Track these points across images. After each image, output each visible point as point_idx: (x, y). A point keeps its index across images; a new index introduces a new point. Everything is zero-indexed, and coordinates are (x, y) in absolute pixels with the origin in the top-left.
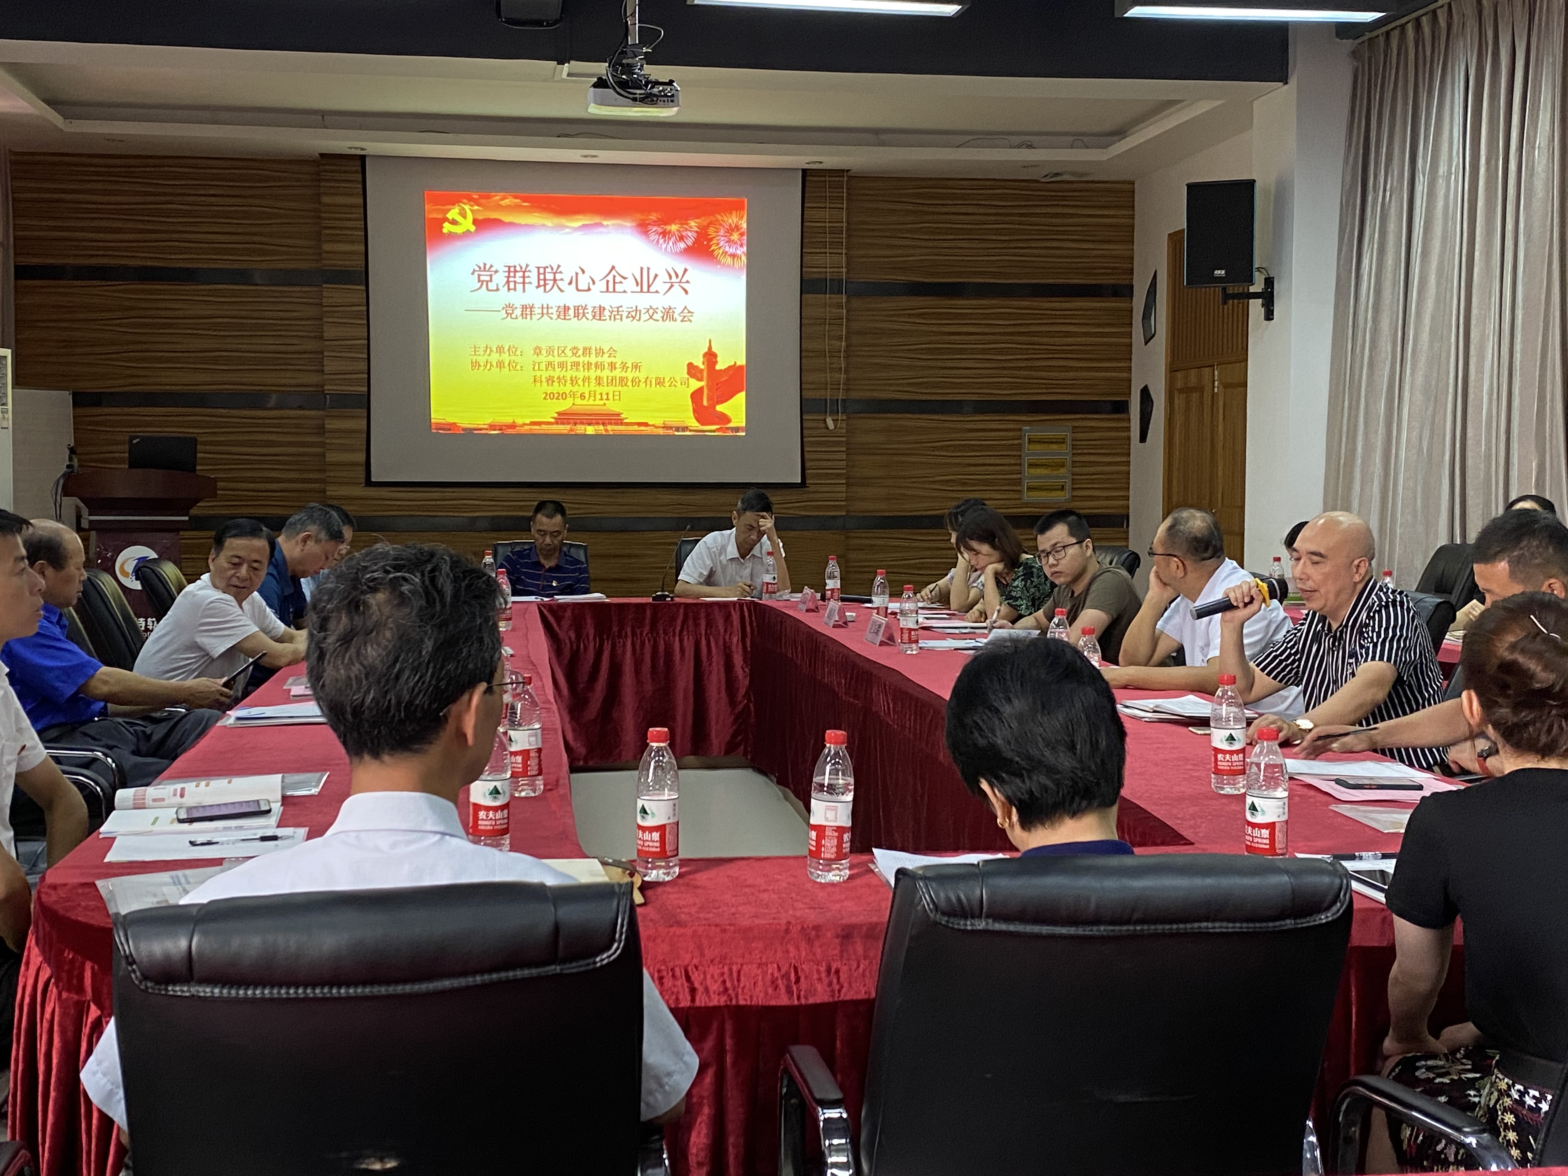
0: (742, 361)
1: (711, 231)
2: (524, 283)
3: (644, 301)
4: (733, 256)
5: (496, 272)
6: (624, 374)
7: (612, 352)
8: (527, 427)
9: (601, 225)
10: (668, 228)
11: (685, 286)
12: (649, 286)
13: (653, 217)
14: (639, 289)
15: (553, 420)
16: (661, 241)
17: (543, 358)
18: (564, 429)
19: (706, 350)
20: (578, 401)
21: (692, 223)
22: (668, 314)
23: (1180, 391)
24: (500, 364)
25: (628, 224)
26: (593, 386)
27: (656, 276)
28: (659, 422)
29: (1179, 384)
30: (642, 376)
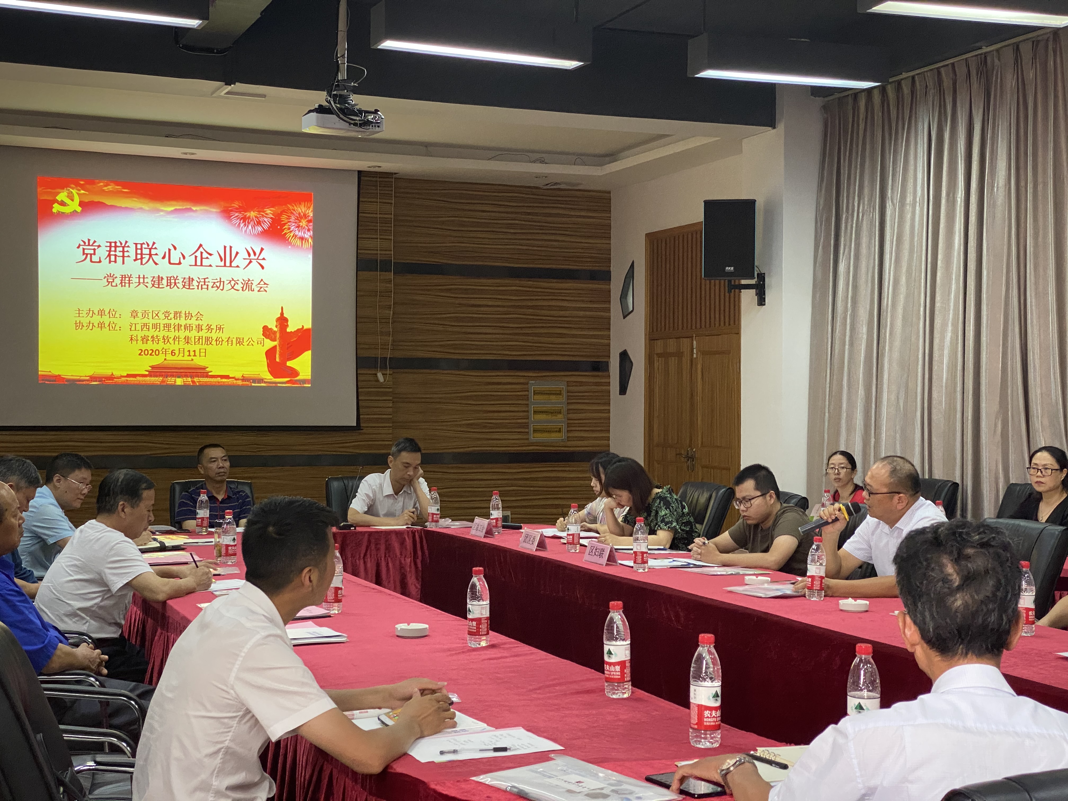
0: (308, 325)
1: (284, 217)
2: (123, 257)
3: (226, 274)
4: (302, 239)
5: (99, 246)
6: (209, 335)
7: (199, 315)
8: (123, 379)
9: (190, 210)
10: (248, 214)
11: (262, 262)
12: (231, 262)
13: (236, 205)
14: (222, 264)
15: (147, 373)
16: (242, 225)
17: (139, 321)
18: (157, 380)
19: (279, 316)
20: (169, 357)
21: (268, 211)
22: (247, 285)
23: (659, 355)
24: (101, 325)
25: (214, 210)
26: (182, 345)
27: (237, 253)
28: (239, 375)
29: (659, 350)
30: (224, 336)
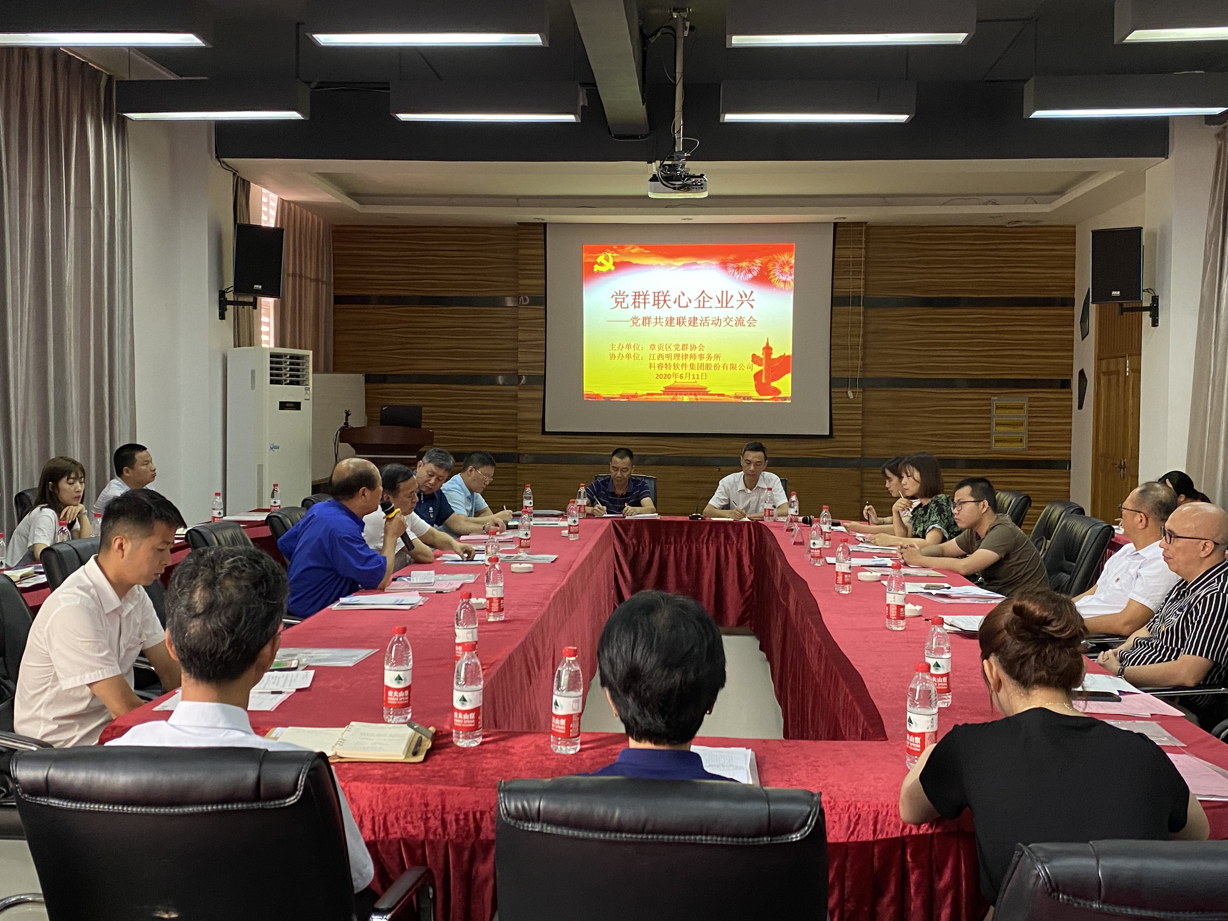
0: (789, 352)
1: (770, 265)
2: (645, 303)
3: (723, 313)
4: (785, 282)
5: (627, 296)
6: (709, 362)
7: (702, 347)
8: (644, 397)
9: (696, 264)
10: (741, 264)
11: (751, 302)
12: (727, 303)
13: (731, 257)
14: (720, 305)
15: (661, 392)
16: (736, 273)
17: (656, 352)
18: (669, 398)
19: (765, 345)
20: (678, 380)
21: (757, 261)
22: (740, 322)
23: (1104, 373)
24: (628, 356)
25: (714, 263)
26: (688, 370)
27: (732, 296)
28: (732, 394)
29: (1104, 368)
30: (721, 363)
